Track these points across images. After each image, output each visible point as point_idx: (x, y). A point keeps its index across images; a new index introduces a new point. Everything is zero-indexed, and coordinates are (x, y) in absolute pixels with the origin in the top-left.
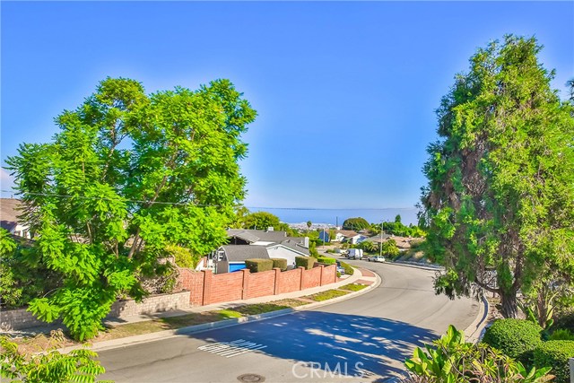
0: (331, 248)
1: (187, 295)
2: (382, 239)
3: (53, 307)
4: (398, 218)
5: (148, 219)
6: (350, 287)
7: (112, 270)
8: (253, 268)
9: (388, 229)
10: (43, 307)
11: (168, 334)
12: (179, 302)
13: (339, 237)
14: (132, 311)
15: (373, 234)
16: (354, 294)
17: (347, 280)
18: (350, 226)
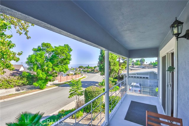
0: (77, 71)
1: (58, 81)
2: (86, 69)
3: (37, 84)
4: (88, 66)
5: (56, 67)
6: (84, 77)
7: (49, 76)
8: (68, 75)
9: (87, 68)
10: (35, 84)
11: (57, 87)
12: (56, 82)
13: (78, 69)
14: (49, 84)
15: (84, 69)
16: (85, 78)
17: (83, 76)
18: (80, 67)
